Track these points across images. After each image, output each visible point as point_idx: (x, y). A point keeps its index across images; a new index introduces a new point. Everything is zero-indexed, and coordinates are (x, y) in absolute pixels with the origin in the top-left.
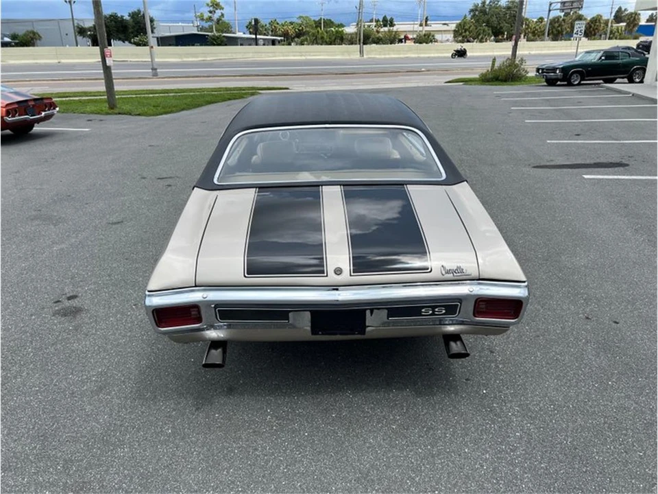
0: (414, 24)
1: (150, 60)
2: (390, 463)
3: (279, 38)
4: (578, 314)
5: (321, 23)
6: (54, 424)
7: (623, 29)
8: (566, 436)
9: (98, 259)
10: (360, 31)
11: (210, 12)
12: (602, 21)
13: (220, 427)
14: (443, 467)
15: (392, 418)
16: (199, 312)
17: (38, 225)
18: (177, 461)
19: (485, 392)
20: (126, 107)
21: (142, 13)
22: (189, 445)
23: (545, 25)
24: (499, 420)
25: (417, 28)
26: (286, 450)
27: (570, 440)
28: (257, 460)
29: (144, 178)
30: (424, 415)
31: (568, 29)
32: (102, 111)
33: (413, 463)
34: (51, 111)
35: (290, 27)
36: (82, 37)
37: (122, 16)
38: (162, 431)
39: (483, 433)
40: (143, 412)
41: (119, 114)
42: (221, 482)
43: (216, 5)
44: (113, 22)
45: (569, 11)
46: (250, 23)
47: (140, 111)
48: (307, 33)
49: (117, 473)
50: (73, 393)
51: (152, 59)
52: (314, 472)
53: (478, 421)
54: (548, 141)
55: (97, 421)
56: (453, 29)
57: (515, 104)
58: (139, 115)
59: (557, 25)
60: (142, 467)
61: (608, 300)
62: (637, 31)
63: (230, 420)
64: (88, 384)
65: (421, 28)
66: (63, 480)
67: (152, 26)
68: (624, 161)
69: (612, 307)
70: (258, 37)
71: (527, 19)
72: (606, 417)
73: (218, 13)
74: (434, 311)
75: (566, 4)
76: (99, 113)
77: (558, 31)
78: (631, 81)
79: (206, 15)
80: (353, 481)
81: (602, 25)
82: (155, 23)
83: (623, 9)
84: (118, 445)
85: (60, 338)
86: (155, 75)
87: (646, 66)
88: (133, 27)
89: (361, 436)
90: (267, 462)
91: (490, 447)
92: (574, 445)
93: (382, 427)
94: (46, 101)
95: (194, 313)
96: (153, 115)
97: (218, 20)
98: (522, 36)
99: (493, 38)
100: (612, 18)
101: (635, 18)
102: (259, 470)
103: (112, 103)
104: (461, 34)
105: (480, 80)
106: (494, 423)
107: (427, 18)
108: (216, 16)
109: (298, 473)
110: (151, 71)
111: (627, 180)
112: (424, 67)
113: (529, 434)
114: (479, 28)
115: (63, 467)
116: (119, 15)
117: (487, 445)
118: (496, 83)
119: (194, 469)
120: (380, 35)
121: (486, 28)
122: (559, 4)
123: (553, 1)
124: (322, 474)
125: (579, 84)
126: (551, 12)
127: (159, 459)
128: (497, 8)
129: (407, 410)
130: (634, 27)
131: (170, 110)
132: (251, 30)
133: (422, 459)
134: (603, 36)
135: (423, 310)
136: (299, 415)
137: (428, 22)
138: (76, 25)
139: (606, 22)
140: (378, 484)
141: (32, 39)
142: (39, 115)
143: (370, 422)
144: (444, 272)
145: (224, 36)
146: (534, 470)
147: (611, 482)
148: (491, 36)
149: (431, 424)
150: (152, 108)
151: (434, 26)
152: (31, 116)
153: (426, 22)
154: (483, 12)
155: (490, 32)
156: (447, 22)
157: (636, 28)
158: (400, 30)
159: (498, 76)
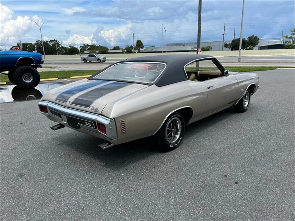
1: (238, 56)
11: (292, 34)
16: (47, 109)
21: (254, 37)
74: (88, 124)
86: (239, 61)
88: (248, 43)
138: (224, 43)
141: (209, 49)
145: (293, 45)
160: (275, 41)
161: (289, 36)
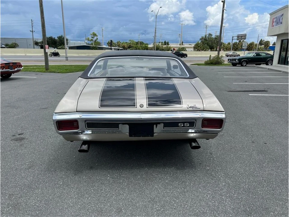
0: (177, 44)
1: (65, 55)
2: (165, 195)
3: (121, 48)
4: (249, 141)
5: (138, 43)
6: (6, 181)
7: (263, 48)
8: (246, 184)
9: (34, 121)
10: (155, 46)
11: (92, 37)
12: (254, 44)
13: (85, 182)
14: (189, 196)
15: (166, 178)
16: (78, 124)
17: (9, 109)
18: (64, 195)
19: (208, 168)
20: (53, 70)
21: (63, 37)
22: (70, 188)
23: (231, 46)
24: (215, 178)
25: (178, 46)
26: (116, 190)
27: (247, 186)
28: (102, 194)
29: (59, 93)
30: (180, 177)
31: (241, 48)
32: (42, 71)
33: (175, 195)
34: (20, 68)
35: (125, 44)
36: (36, 46)
37: (54, 38)
38: (57, 183)
39: (208, 183)
40: (49, 176)
41: (50, 72)
42: (84, 203)
43: (95, 35)
44: (50, 40)
45: (240, 40)
46: (109, 42)
47: (59, 71)
48: (133, 47)
49: (34, 199)
50: (17, 169)
51: (66, 54)
52: (128, 199)
53: (205, 179)
54: (234, 83)
55: (27, 179)
56: (193, 46)
57: (219, 71)
58: (59, 73)
59: (236, 45)
60: (47, 197)
61: (262, 136)
62: (269, 48)
63: (90, 179)
64: (24, 166)
65: (180, 46)
66: (8, 202)
67: (67, 42)
68: (266, 90)
69: (264, 138)
70: (112, 47)
71: (223, 43)
72: (263, 177)
73: (95, 38)
74: (184, 125)
75: (239, 37)
76: (41, 72)
77: (236, 48)
78: (267, 64)
79: (90, 38)
80: (147, 202)
81: (254, 46)
82: (68, 41)
83: (263, 40)
84: (36, 189)
85: (13, 148)
86: (67, 60)
87: (273, 59)
88: (59, 42)
89: (152, 185)
90: (107, 195)
91: (211, 189)
92: (249, 188)
93: (161, 181)
94: (17, 64)
95: (75, 124)
96: (65, 73)
97: (95, 41)
98: (222, 49)
99: (210, 50)
100: (258, 43)
101: (268, 43)
102: (103, 198)
103: (47, 68)
104: (196, 48)
105: (204, 64)
106: (213, 180)
107: (182, 42)
108: (94, 39)
109: (121, 199)
110: (65, 59)
111: (267, 96)
113: (228, 184)
114: (204, 46)
115: (9, 197)
116: (53, 37)
117: (209, 188)
118: (212, 65)
119: (72, 198)
120: (163, 48)
121: (207, 46)
122: (236, 37)
123: (234, 36)
124: (132, 199)
125: (245, 66)
126: (233, 40)
127: (55, 194)
128: (211, 38)
129: (173, 175)
130: (267, 47)
131: (72, 71)
132: (109, 45)
133: (180, 193)
134: (255, 50)
135: (179, 124)
136: (123, 177)
137: (183, 44)
138: (34, 41)
139: (256, 45)
140: (159, 203)
141: (15, 46)
142: (14, 69)
143: (155, 179)
144: (188, 107)
145: (97, 47)
146: (232, 197)
147: (267, 202)
148: (209, 49)
149: (184, 180)
150: (64, 70)
151: (185, 45)
152: (11, 70)
153: (182, 43)
154: (205, 39)
155: (209, 48)
156: (191, 44)
157: (268, 47)
158: (171, 46)
159: (213, 62)
160: (80, 42)
161: (90, 39)
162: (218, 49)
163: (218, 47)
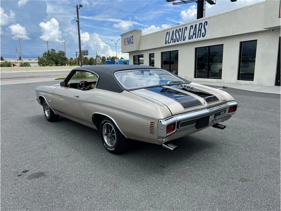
23: (73, 61)
71: (67, 58)
95: (172, 127)
99: (55, 65)
101: (104, 59)
104: (41, 63)
112: (36, 75)
114: (49, 61)
121: (52, 61)
128: (55, 54)
151: (25, 61)
154: (49, 55)
155: (54, 63)
156: (31, 59)
157: (105, 62)
158: (11, 62)
159: (79, 76)
162: (80, 64)
163: (80, 62)
